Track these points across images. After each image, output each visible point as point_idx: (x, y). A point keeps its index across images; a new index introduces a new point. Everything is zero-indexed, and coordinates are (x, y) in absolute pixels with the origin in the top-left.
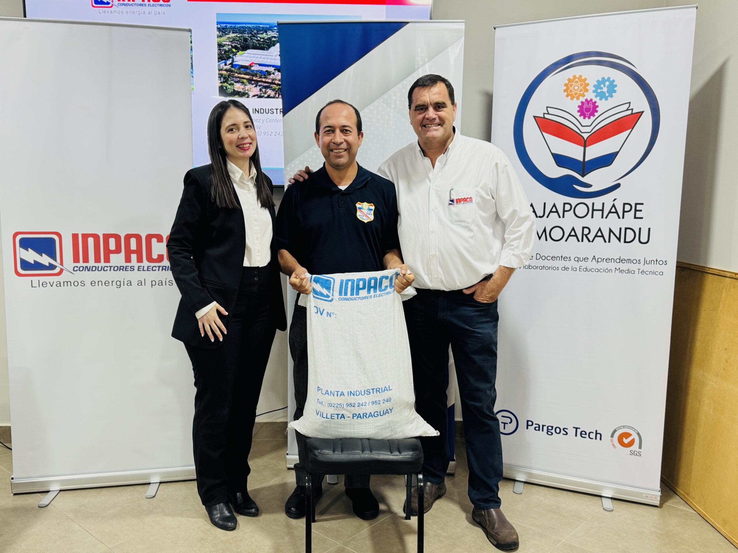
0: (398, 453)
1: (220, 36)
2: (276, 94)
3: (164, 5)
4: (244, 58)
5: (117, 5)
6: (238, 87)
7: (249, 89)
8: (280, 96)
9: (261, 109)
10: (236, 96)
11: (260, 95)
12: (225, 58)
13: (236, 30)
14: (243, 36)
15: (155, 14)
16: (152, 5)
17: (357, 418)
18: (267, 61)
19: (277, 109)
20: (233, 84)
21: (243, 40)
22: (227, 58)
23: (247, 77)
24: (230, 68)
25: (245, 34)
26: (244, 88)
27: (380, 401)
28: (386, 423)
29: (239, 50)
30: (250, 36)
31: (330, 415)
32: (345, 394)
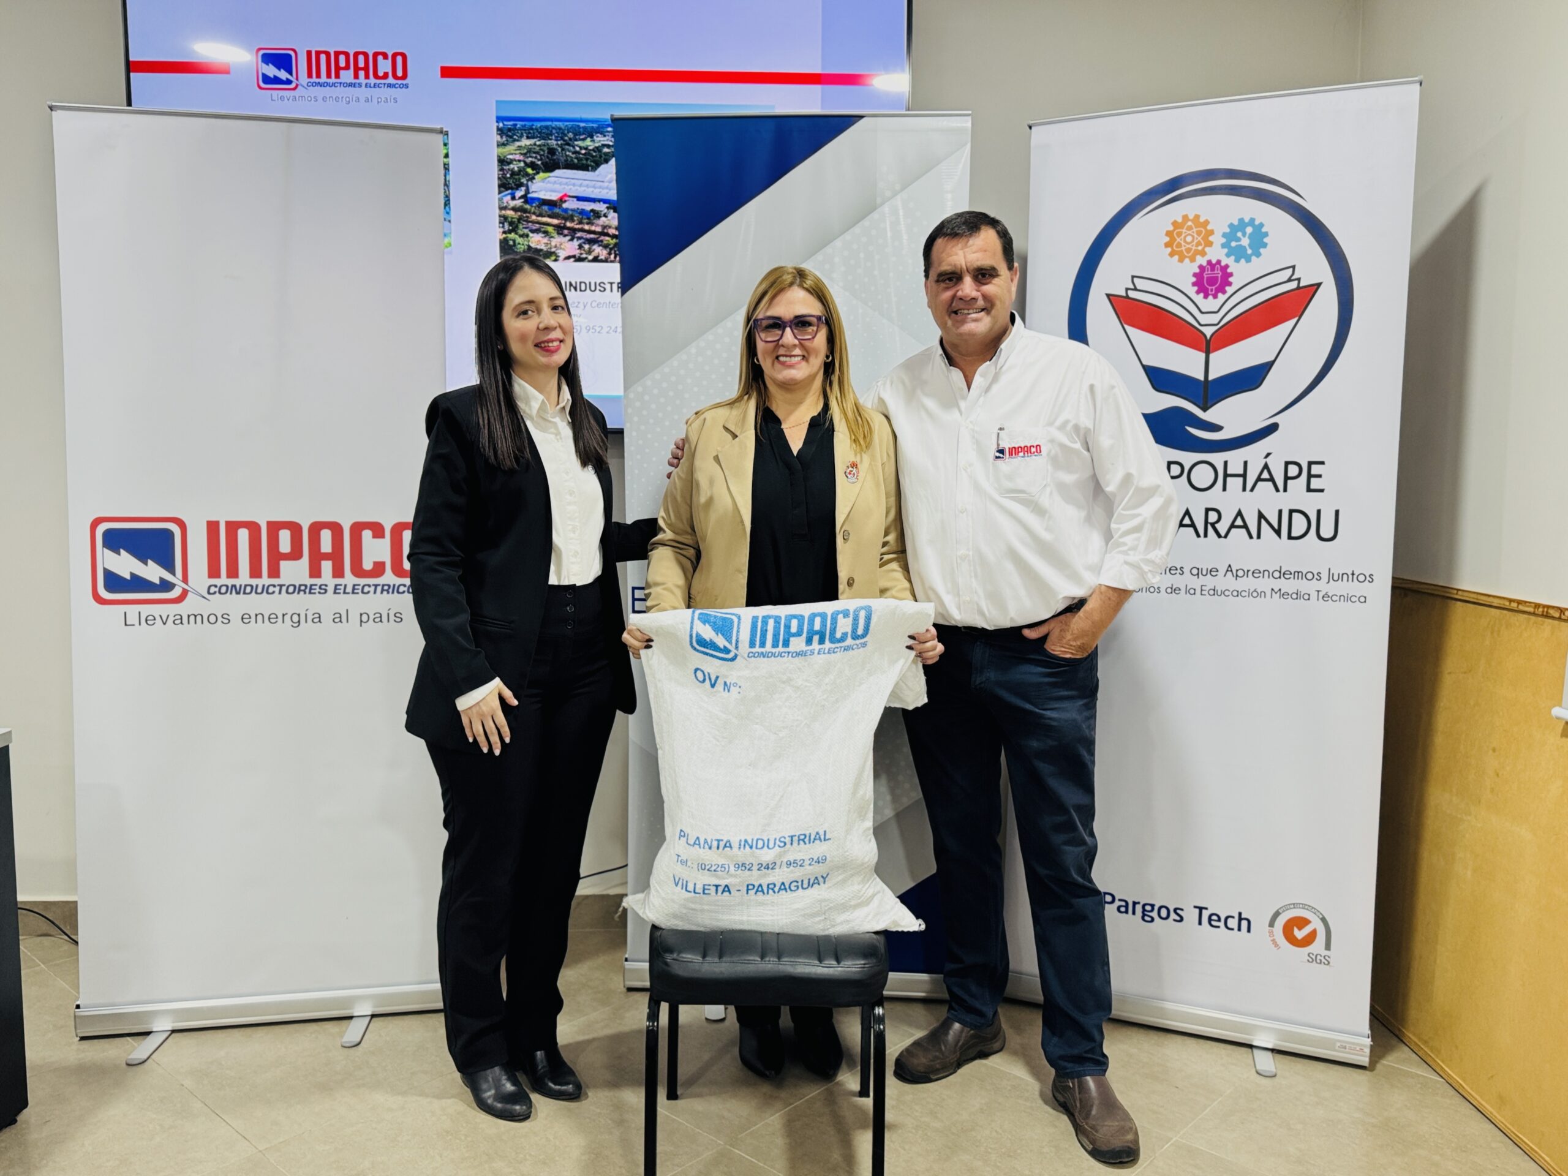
0: (835, 963)
1: (503, 145)
2: (610, 254)
4: (549, 186)
6: (537, 240)
7: (558, 245)
8: (618, 258)
9: (581, 283)
11: (579, 257)
12: (513, 185)
13: (534, 133)
14: (548, 144)
15: (378, 102)
16: (372, 85)
17: (756, 893)
18: (593, 191)
19: (611, 284)
20: (527, 236)
21: (546, 152)
22: (515, 185)
23: (555, 221)
24: (521, 204)
25: (551, 139)
26: (549, 242)
27: (804, 860)
28: (814, 904)
29: (539, 169)
30: (561, 144)
31: (702, 887)
32: (732, 845)
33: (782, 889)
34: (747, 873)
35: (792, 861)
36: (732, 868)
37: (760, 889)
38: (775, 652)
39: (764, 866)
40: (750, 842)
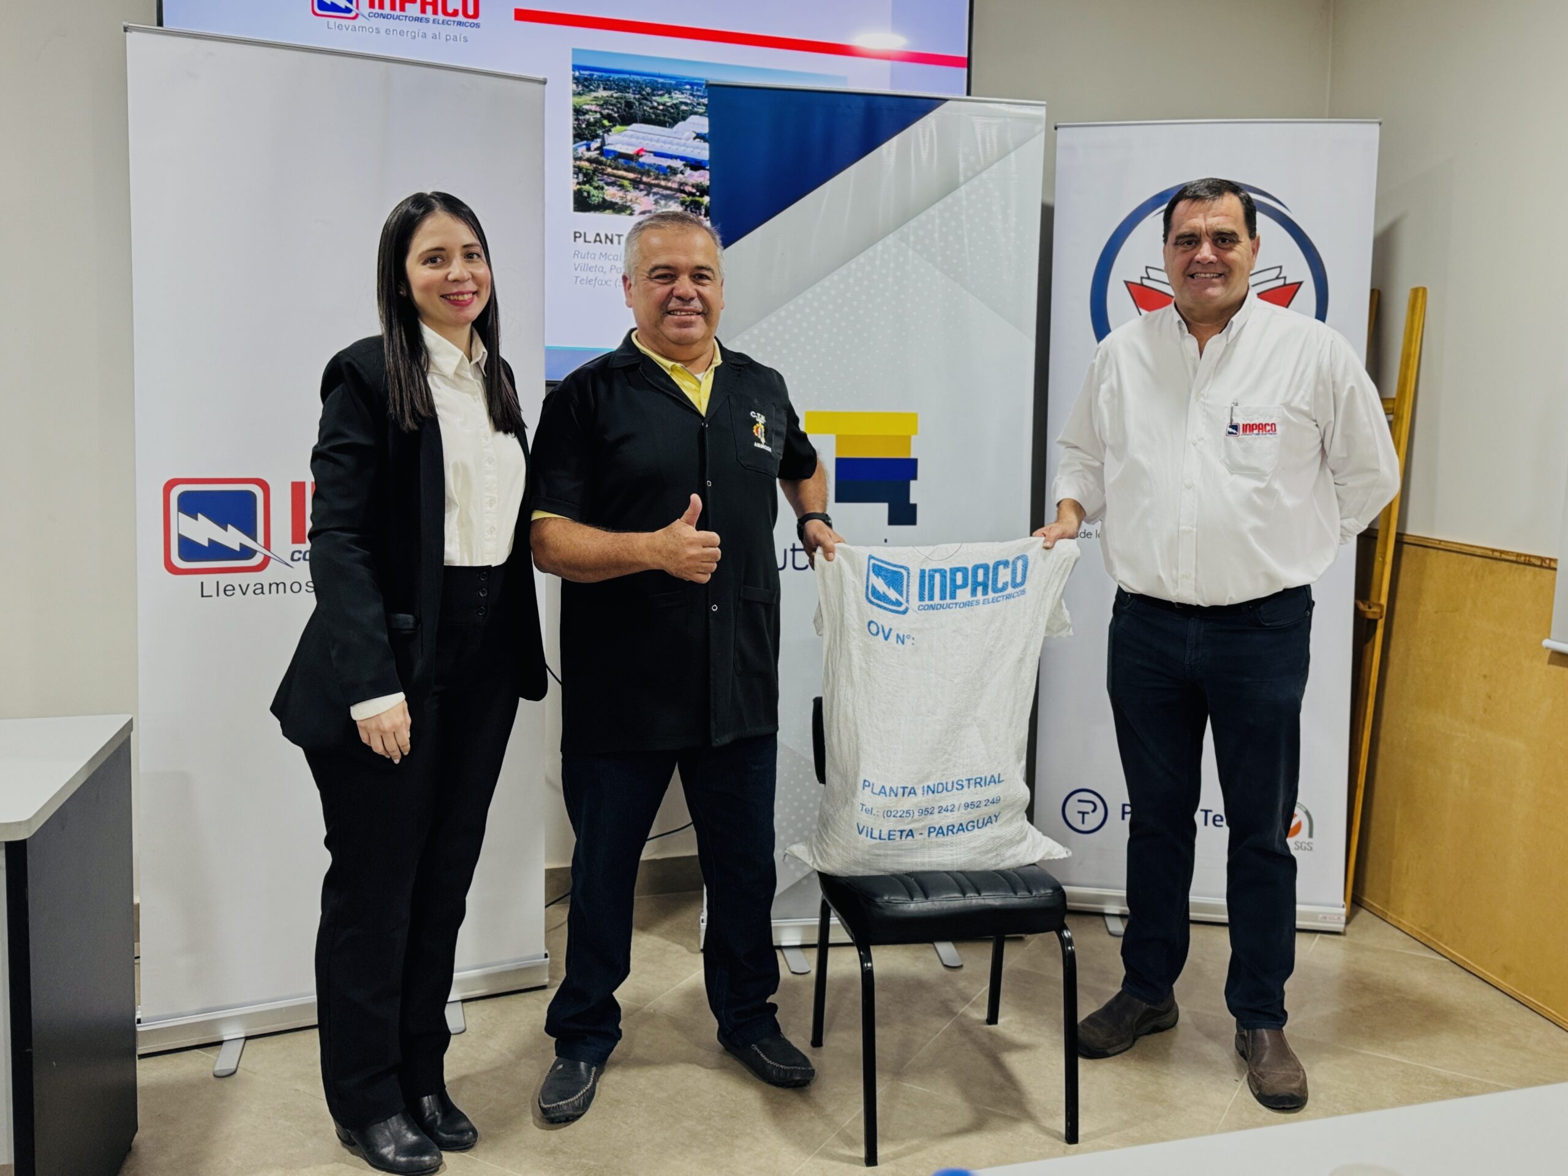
1: (579, 94)
3: (467, 24)
4: (626, 139)
5: (367, 16)
6: (612, 194)
7: (633, 200)
10: (607, 211)
12: (589, 136)
13: (611, 85)
14: (625, 97)
15: (447, 40)
16: (441, 22)
18: (670, 148)
20: (602, 188)
21: (623, 105)
22: (591, 136)
23: (631, 175)
24: (596, 156)
25: (628, 93)
26: (624, 196)
27: (980, 802)
28: (988, 841)
29: (616, 122)
30: (639, 98)
31: (887, 833)
32: (917, 791)
33: (960, 830)
34: (930, 816)
35: (970, 804)
36: (916, 814)
37: (940, 831)
38: (944, 604)
39: (944, 808)
40: (933, 789)
